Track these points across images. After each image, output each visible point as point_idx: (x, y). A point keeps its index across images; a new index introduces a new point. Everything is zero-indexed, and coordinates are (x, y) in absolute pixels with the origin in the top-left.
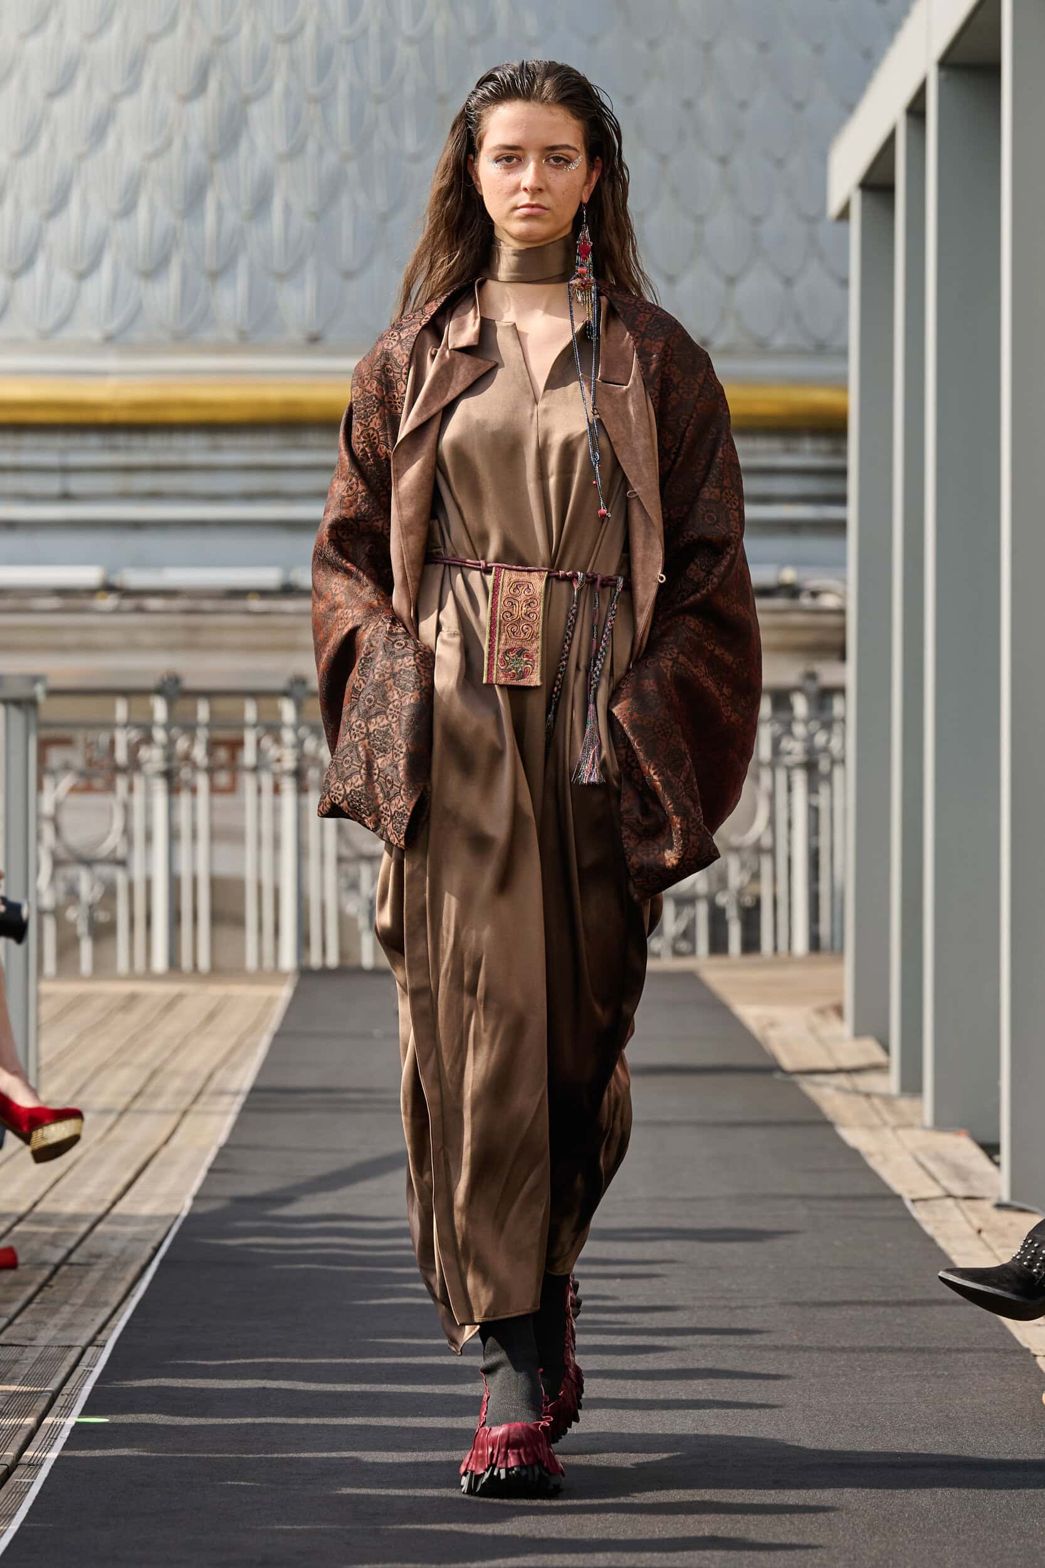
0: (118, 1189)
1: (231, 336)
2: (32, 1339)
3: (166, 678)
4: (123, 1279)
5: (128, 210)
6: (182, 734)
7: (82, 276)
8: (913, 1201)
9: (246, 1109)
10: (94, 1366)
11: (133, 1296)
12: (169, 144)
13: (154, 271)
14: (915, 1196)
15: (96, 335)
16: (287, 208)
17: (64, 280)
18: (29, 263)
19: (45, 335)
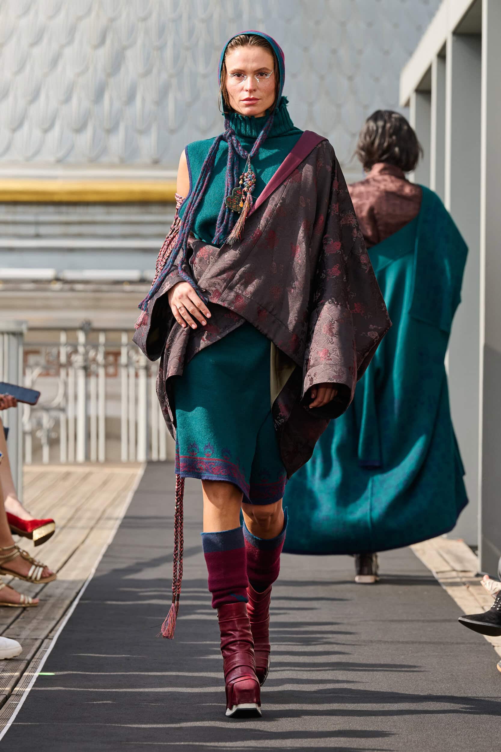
0: (59, 564)
1: (116, 160)
2: (18, 635)
3: (84, 322)
4: (62, 607)
5: (67, 100)
6: (92, 349)
7: (46, 131)
8: (437, 573)
9: (122, 526)
10: (48, 648)
11: (67, 615)
12: (87, 68)
13: (80, 130)
14: (438, 570)
15: (52, 159)
16: (143, 100)
17: (37, 133)
18: (20, 125)
19: (28, 159)
